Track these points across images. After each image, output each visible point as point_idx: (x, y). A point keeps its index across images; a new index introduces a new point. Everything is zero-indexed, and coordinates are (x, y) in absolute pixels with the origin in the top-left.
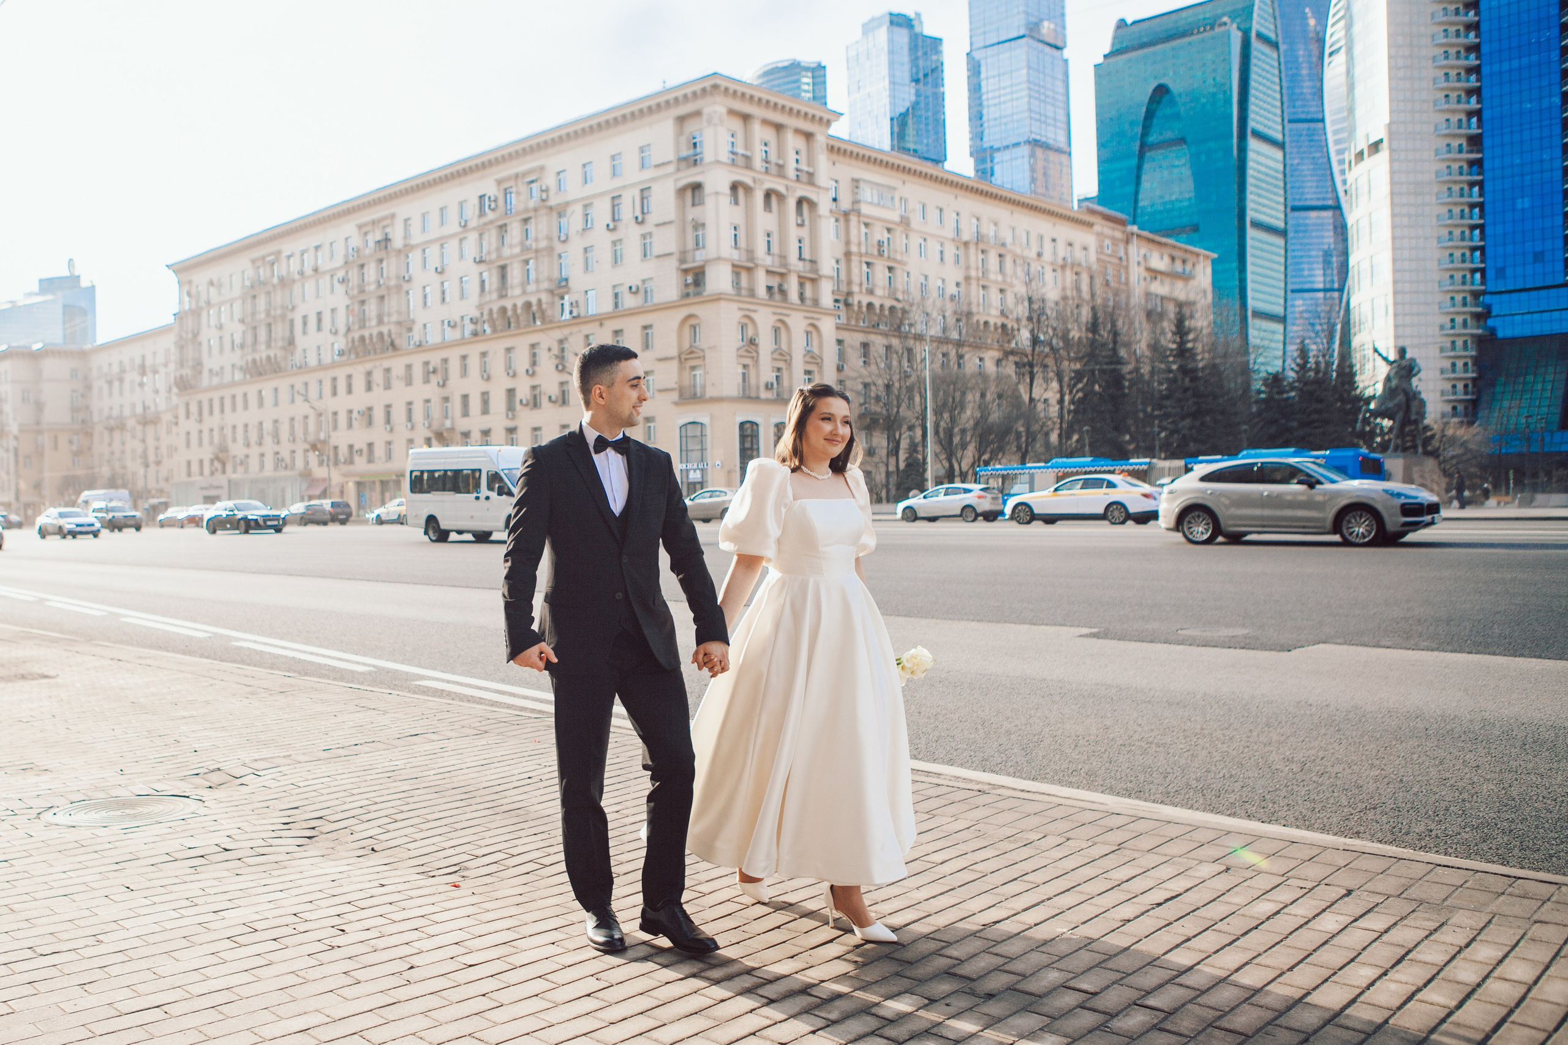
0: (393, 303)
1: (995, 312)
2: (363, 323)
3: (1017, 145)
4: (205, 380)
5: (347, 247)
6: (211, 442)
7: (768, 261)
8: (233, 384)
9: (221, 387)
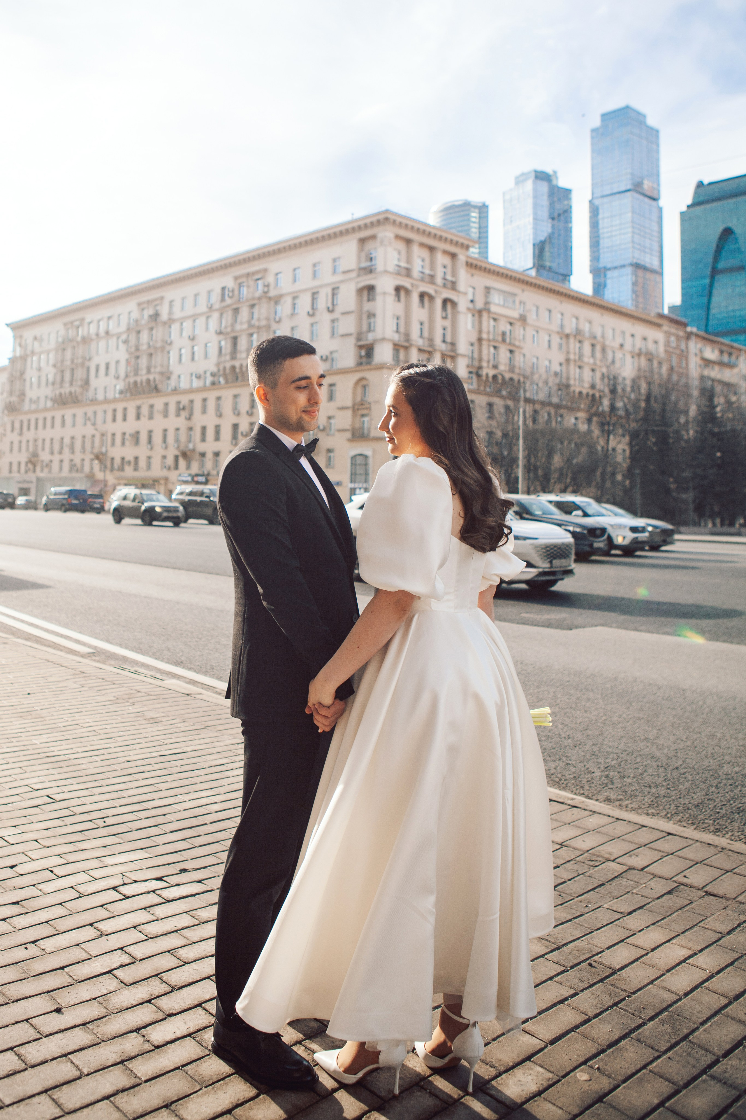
0: (158, 359)
1: (587, 385)
2: (136, 372)
3: (623, 266)
4: (26, 406)
5: (129, 318)
6: (27, 449)
7: (420, 342)
8: (45, 409)
9: (36, 411)
